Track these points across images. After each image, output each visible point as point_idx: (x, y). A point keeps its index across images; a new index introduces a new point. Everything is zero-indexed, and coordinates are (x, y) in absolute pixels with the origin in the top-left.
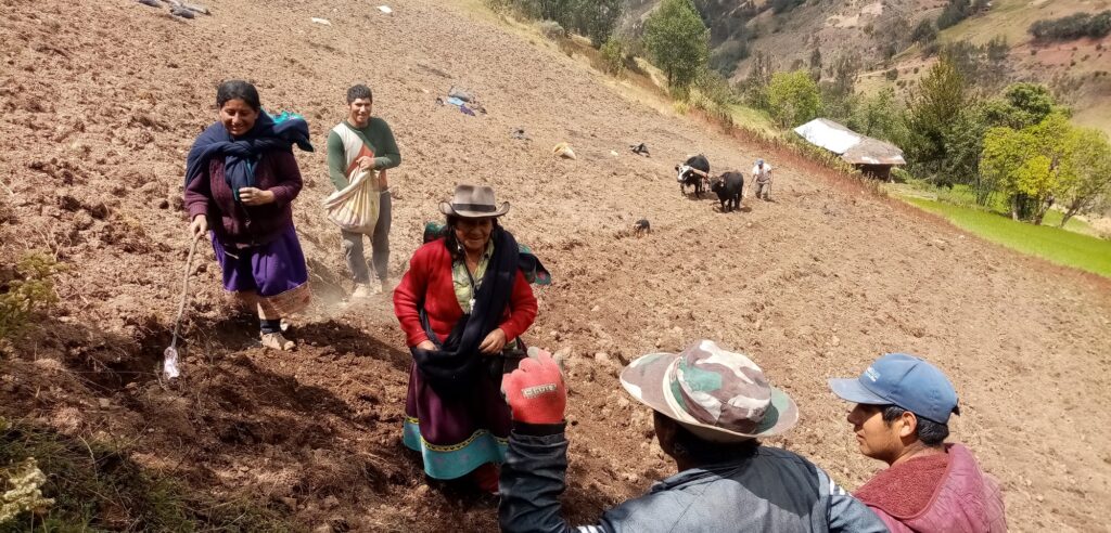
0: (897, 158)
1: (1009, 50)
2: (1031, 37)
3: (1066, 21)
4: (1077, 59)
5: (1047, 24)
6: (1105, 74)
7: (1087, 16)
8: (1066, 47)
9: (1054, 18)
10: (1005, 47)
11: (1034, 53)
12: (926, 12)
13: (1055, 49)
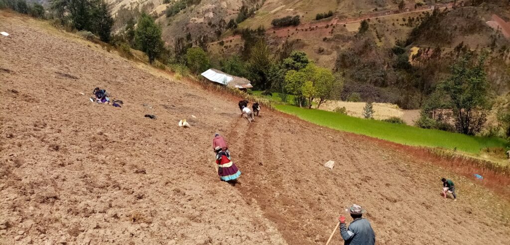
0: (249, 85)
1: (265, 31)
2: (272, 26)
3: (284, 19)
4: (290, 35)
5: (278, 21)
6: (300, 40)
7: (291, 17)
8: (285, 30)
9: (279, 18)
10: (263, 30)
11: (274, 32)
12: (231, 16)
13: (282, 30)
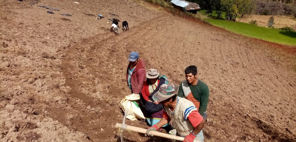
0: (199, 7)
